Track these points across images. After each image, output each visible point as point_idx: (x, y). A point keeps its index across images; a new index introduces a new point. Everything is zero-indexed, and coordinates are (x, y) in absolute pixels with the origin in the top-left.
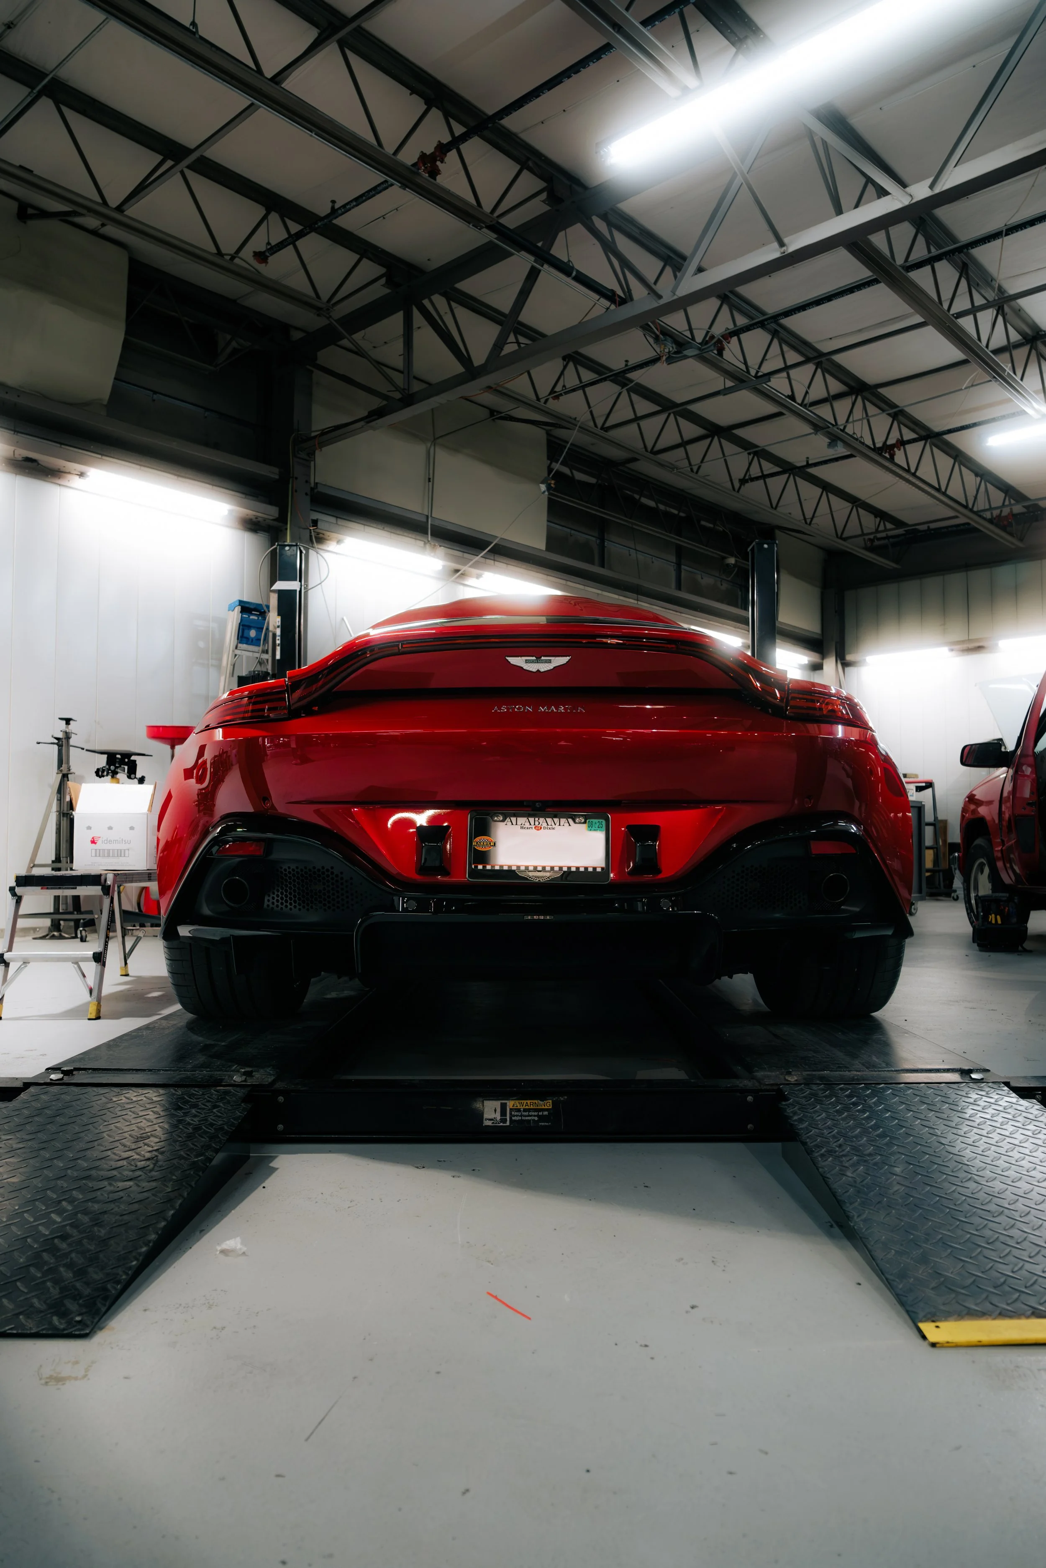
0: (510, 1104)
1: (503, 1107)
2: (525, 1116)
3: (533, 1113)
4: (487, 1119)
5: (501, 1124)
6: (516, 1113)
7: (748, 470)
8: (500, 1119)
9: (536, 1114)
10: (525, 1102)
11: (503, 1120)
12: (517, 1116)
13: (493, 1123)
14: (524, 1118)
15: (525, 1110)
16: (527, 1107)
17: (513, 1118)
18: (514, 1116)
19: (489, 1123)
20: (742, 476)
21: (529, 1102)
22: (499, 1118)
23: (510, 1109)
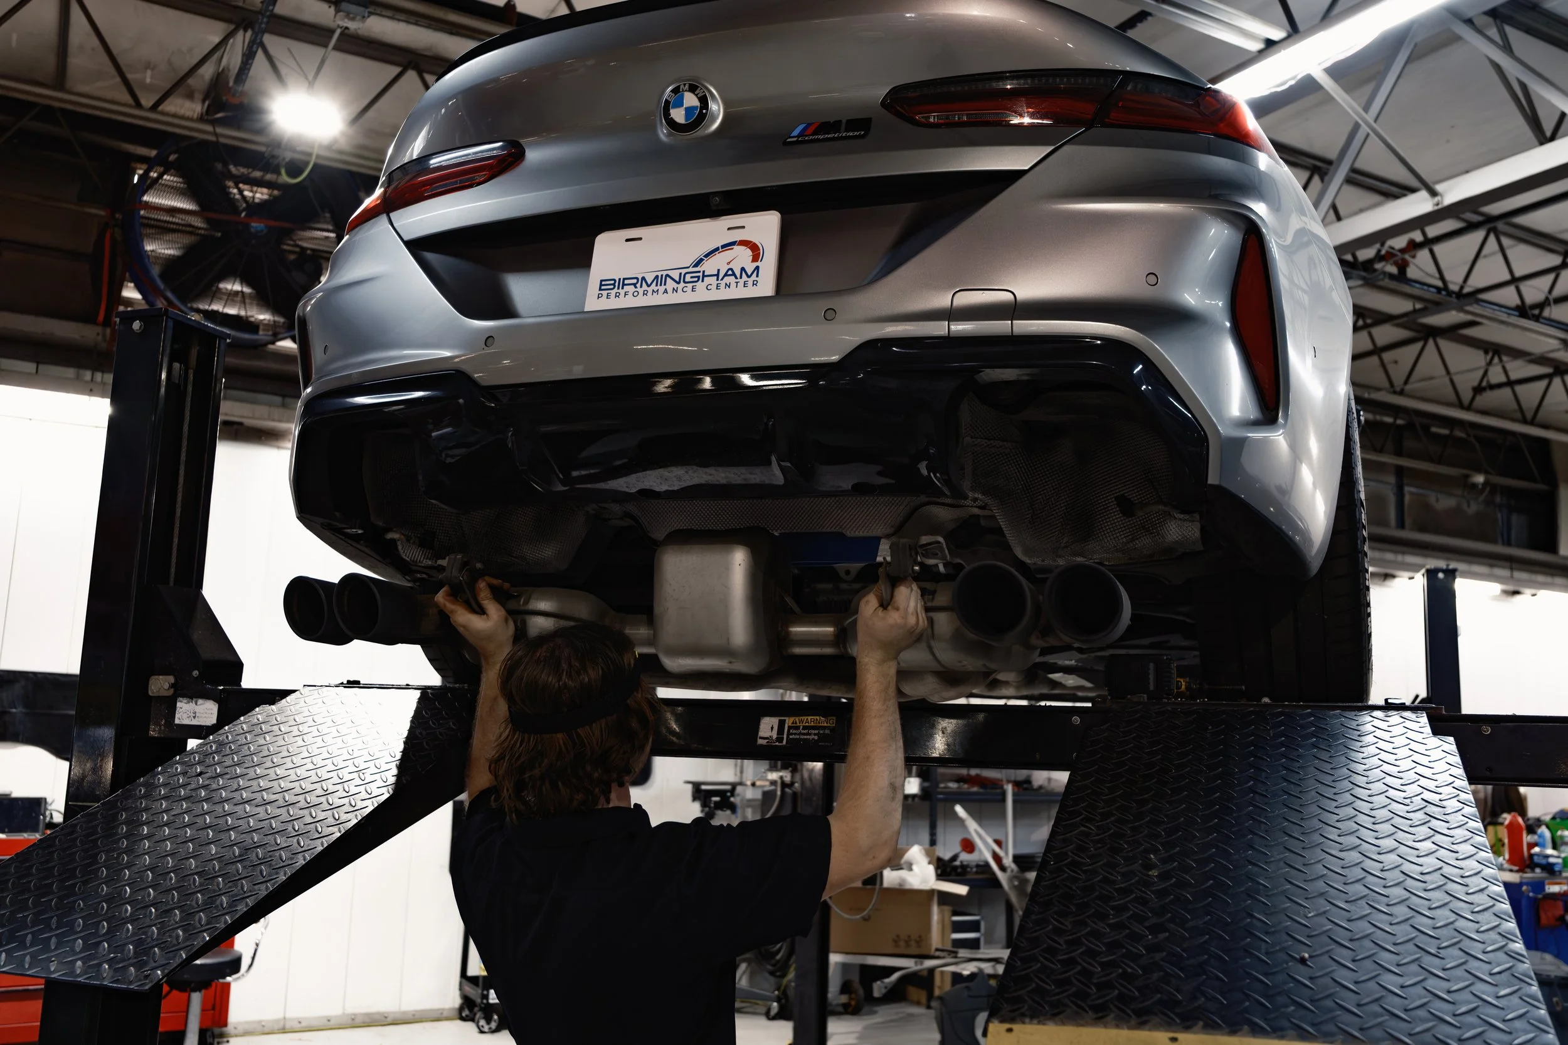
0: (789, 721)
1: (781, 724)
2: (804, 734)
3: (813, 732)
4: (761, 738)
5: (777, 744)
6: (794, 731)
7: (1486, 373)
8: (777, 738)
9: (816, 732)
10: (806, 718)
11: (780, 739)
12: (795, 734)
13: (767, 742)
14: (802, 737)
15: (805, 728)
16: (807, 724)
17: (791, 737)
18: (792, 734)
19: (764, 742)
20: (1476, 384)
21: (809, 718)
22: (775, 736)
23: (789, 727)
